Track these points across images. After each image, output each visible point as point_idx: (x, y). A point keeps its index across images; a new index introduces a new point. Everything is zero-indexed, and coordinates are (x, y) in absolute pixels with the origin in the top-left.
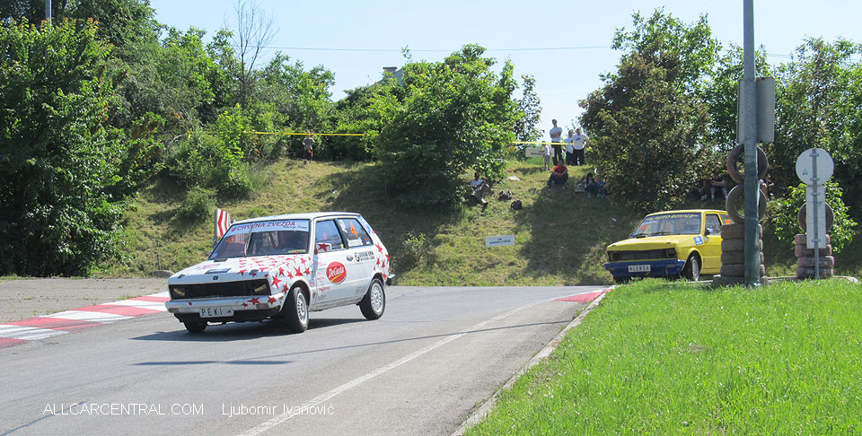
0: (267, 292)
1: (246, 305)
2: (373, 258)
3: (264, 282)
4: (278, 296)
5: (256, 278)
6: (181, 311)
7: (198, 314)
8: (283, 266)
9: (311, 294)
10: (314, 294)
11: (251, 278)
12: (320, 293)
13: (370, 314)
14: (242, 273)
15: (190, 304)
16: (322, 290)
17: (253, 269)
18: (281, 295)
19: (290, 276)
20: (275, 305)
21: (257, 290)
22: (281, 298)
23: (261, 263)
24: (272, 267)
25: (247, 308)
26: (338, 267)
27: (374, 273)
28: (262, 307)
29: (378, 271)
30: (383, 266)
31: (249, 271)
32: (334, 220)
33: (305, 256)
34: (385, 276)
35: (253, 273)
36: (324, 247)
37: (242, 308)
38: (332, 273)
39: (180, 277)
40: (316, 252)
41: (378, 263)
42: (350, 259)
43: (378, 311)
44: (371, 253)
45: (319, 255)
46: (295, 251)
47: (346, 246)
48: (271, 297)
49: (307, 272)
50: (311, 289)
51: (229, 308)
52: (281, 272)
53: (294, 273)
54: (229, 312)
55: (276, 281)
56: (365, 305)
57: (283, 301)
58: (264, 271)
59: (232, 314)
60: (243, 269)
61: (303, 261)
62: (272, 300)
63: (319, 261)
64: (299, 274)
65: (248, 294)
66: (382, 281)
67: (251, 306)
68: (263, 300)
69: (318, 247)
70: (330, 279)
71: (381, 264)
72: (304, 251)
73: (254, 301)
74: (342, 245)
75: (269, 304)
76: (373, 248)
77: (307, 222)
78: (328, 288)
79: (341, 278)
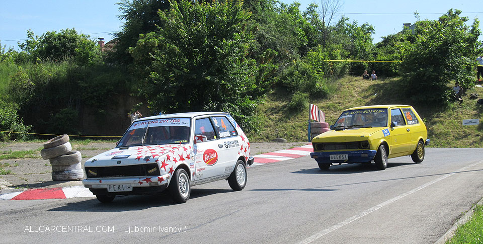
0: (158, 173)
1: (141, 183)
2: (238, 145)
3: (155, 165)
4: (165, 176)
5: (149, 162)
6: (94, 187)
7: (106, 189)
8: (170, 154)
9: (192, 173)
10: (194, 173)
11: (145, 162)
12: (198, 173)
13: (235, 187)
14: (139, 158)
15: (100, 182)
16: (199, 170)
17: (147, 155)
18: (168, 175)
19: (175, 160)
20: (164, 183)
21: (150, 171)
22: (168, 178)
23: (153, 151)
24: (161, 154)
25: (142, 185)
26: (212, 153)
27: (239, 156)
28: (153, 185)
29: (241, 155)
30: (246, 151)
31: (144, 158)
32: (209, 118)
33: (187, 146)
34: (247, 158)
35: (147, 159)
36: (201, 139)
37: (139, 185)
38: (207, 157)
39: (93, 161)
40: (195, 142)
41: (242, 149)
42: (221, 147)
43: (241, 184)
44: (237, 142)
45: (197, 144)
46: (179, 142)
47: (218, 137)
48: (160, 177)
49: (188, 157)
50: (192, 170)
51: (129, 185)
52: (168, 158)
53: (178, 158)
54: (129, 188)
55: (164, 165)
56: (232, 179)
57: (169, 180)
58: (156, 157)
59: (131, 190)
60: (139, 156)
61: (185, 149)
62: (161, 180)
63: (197, 149)
64: (182, 159)
65: (143, 175)
66: (244, 161)
67: (145, 184)
68: (154, 179)
69: (196, 138)
70: (206, 162)
71: (244, 150)
72: (186, 141)
73: (147, 180)
74: (215, 137)
75: (159, 182)
76: (238, 138)
77: (189, 120)
78: (204, 169)
79: (214, 161)
